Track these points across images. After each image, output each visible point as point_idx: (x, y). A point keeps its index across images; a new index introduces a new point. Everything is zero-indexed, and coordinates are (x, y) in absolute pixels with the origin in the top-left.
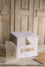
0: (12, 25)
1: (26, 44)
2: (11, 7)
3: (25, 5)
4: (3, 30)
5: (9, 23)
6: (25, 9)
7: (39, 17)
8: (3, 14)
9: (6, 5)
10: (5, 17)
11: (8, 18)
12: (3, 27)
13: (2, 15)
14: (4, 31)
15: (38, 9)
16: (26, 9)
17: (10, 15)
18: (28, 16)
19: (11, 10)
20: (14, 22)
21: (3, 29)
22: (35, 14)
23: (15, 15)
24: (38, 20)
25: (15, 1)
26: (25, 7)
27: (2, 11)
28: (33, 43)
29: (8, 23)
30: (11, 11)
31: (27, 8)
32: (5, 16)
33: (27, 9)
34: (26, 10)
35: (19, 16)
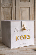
0: (13, 17)
1: (22, 30)
5: (10, 16)
6: (26, 0)
8: (4, 7)
11: (9, 11)
13: (3, 8)
17: (11, 7)
18: (29, 8)
23: (16, 7)
27: (4, 4)
30: (12, 3)
32: (6, 9)
35: (20, 8)
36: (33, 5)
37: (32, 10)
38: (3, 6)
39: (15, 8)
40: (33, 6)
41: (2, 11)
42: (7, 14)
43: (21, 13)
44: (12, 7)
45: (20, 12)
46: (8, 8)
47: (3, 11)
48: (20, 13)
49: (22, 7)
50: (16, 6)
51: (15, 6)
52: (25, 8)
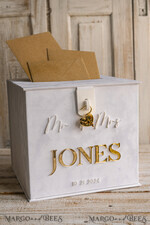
10: (6, 27)
17: (30, 16)
18: (111, 15)
23: (49, 14)
28: (112, 119)
35: (69, 18)
39: (46, 17)
40: (128, 10)
43: (75, 40)
44: (33, 13)
45: (70, 36)
46: (14, 20)
48: (70, 42)
50: (49, 9)
51: (46, 12)
52: (91, 19)
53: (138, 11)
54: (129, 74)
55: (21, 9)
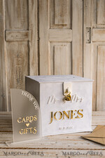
0: (33, 64)
1: (63, 100)
2: (30, 21)
3: (62, 15)
4: (12, 78)
5: (26, 60)
6: (63, 25)
7: (97, 44)
8: (12, 39)
9: (18, 17)
10: (16, 46)
11: (24, 49)
12: (12, 70)
13: (9, 42)
14: (15, 80)
15: (94, 24)
16: (66, 25)
17: (28, 41)
18: (71, 42)
19: (30, 28)
20: (37, 58)
21: (12, 74)
22: (87, 37)
23: (38, 41)
24: (94, 51)
25: (38, 8)
26: (63, 21)
28: (79, 98)
29: (23, 60)
30: (30, 31)
31: (67, 22)
32: (16, 43)
33: (68, 26)
34: (65, 27)
35: (49, 43)
36: (79, 37)
37: (76, 47)
38: (9, 37)
39: (37, 42)
40: (80, 40)
41: (5, 49)
42: (18, 56)
44: (30, 40)
45: (49, 52)
46: (20, 43)
47: (7, 50)
48: (49, 55)
49: (54, 40)
50: (39, 38)
51: (37, 39)
52: (61, 44)
53: (86, 41)
54: (80, 74)
55: (24, 37)
